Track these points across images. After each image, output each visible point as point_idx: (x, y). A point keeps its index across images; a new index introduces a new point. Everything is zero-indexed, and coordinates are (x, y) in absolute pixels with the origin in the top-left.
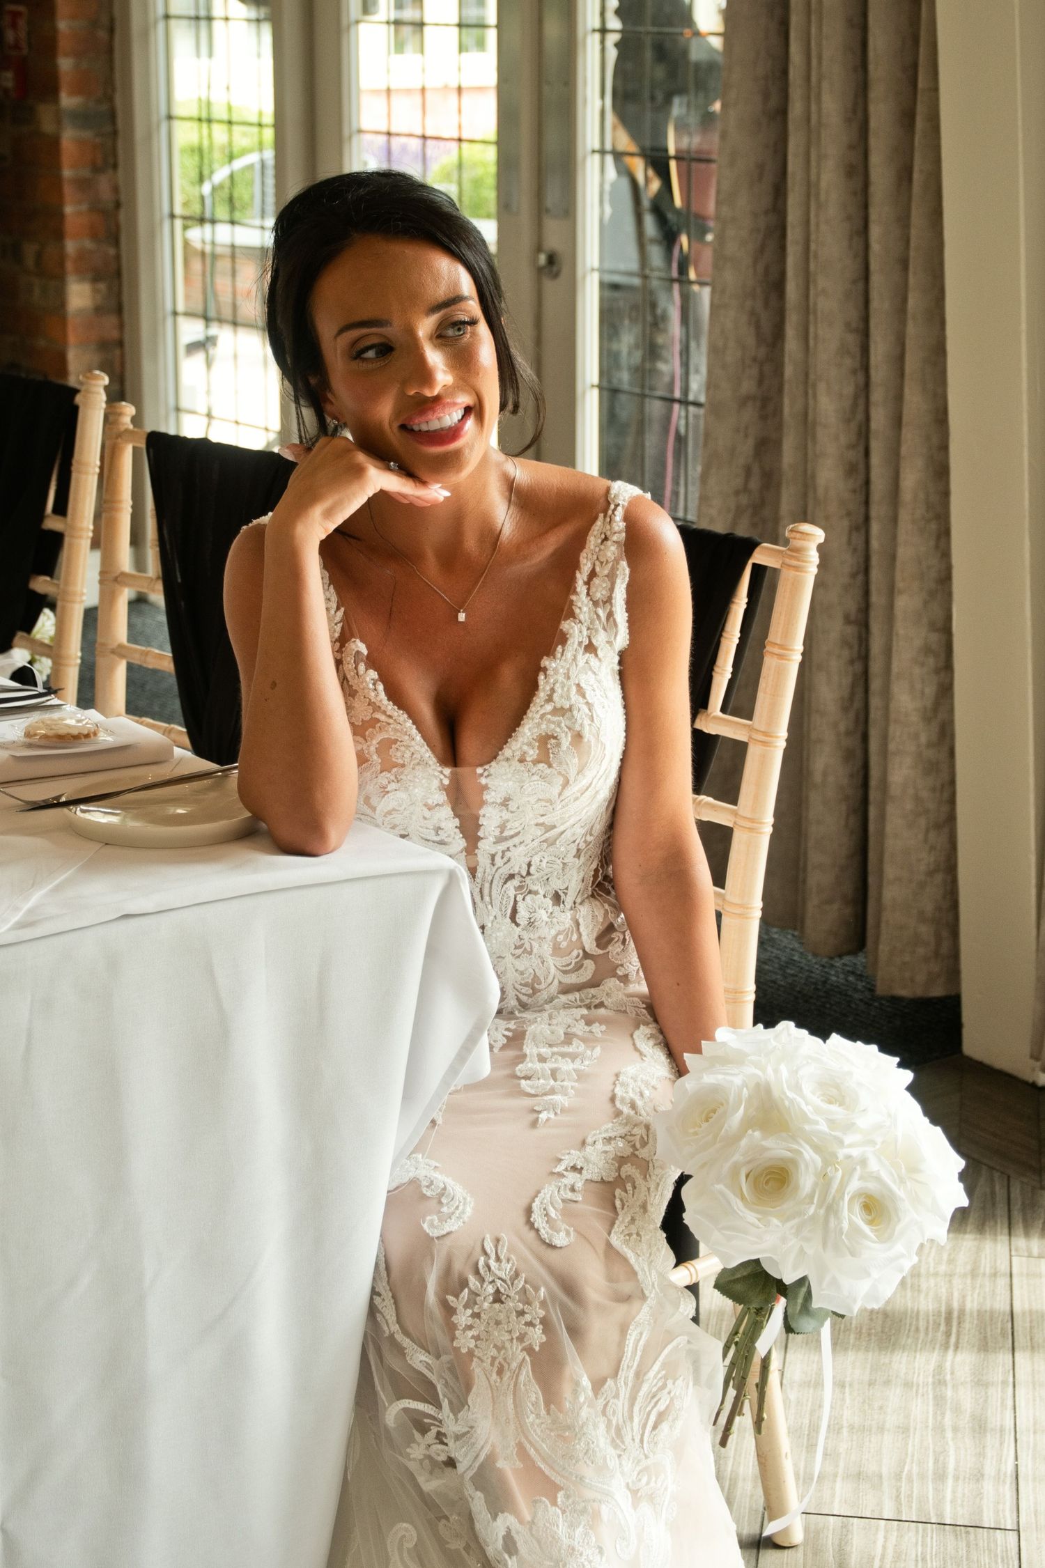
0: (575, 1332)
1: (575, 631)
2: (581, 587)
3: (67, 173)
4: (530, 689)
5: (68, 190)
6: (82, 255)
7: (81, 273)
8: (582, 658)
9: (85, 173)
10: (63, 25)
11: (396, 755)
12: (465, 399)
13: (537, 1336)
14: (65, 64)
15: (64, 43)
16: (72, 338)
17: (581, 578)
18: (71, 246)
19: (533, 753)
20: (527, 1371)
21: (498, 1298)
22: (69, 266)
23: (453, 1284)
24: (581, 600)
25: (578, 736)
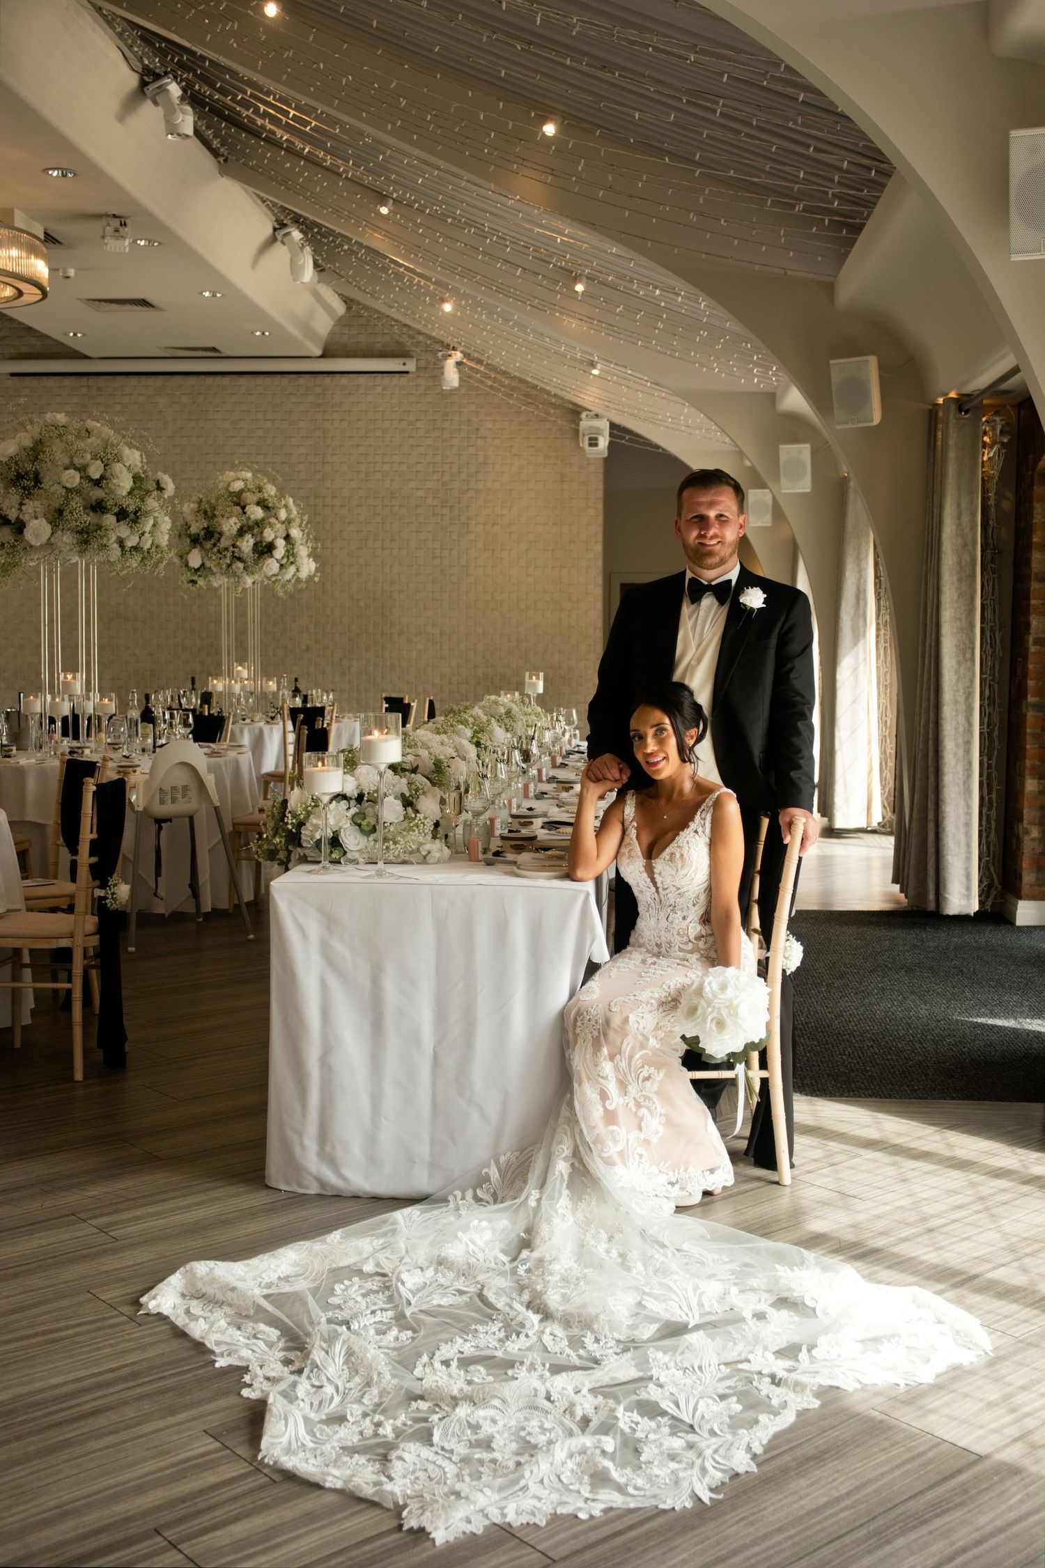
0: (605, 1035)
1: (693, 826)
2: (699, 813)
3: (1028, 730)
4: (673, 839)
5: (1029, 738)
6: (1033, 767)
7: (1033, 776)
8: (692, 834)
9: (1038, 731)
10: (1031, 667)
11: (633, 854)
12: (663, 755)
13: (596, 1034)
14: (1031, 683)
15: (1030, 674)
16: (1026, 804)
17: (700, 810)
18: (1028, 763)
19: (668, 858)
20: (590, 1043)
21: (589, 1020)
22: (1027, 771)
23: (579, 1013)
24: (697, 817)
25: (682, 856)
